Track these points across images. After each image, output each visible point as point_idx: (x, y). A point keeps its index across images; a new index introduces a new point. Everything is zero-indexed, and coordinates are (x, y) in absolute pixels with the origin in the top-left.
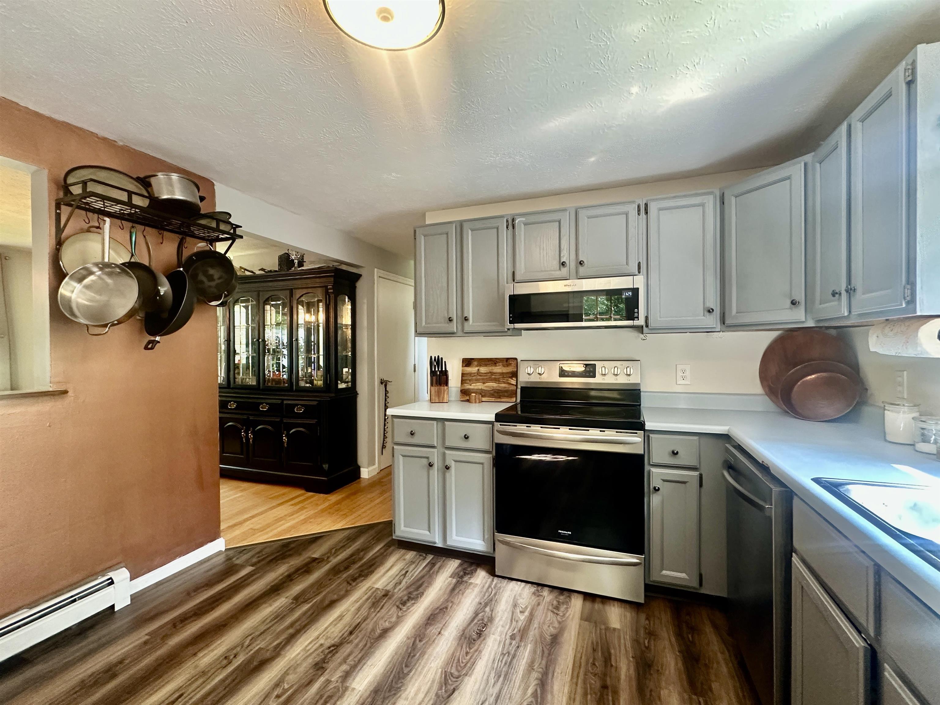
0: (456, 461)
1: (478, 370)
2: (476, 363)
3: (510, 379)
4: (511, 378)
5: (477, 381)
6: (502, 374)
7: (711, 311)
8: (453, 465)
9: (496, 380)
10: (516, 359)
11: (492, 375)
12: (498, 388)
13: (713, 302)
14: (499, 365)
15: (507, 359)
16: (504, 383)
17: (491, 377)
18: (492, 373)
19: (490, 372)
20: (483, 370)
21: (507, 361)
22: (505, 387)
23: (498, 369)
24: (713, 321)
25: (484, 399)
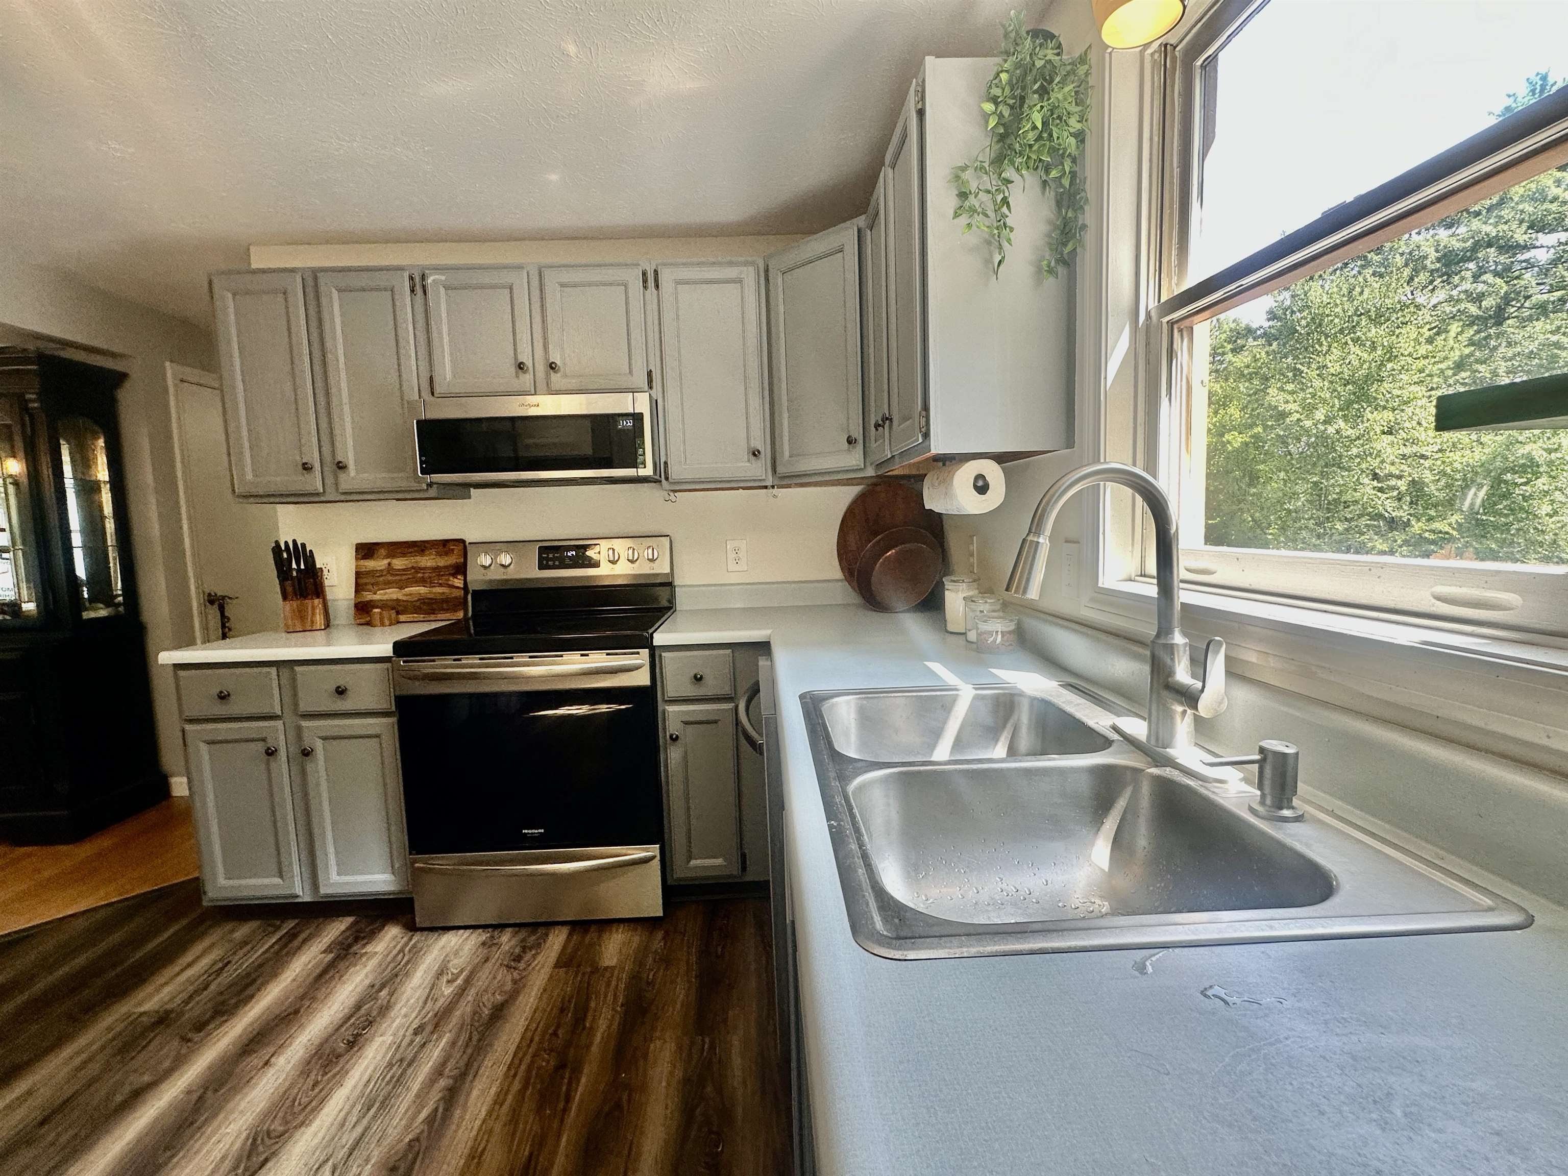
0: (324, 738)
1: (389, 564)
2: (383, 552)
3: (451, 578)
4: (454, 575)
5: (388, 584)
6: (436, 569)
7: (755, 454)
8: (319, 745)
9: (423, 582)
10: (463, 541)
11: (417, 572)
12: (430, 596)
13: (760, 441)
14: (430, 554)
15: (445, 542)
16: (441, 585)
17: (415, 576)
18: (417, 569)
19: (413, 568)
20: (399, 563)
21: (444, 546)
22: (443, 593)
23: (427, 561)
24: (759, 469)
25: (402, 618)
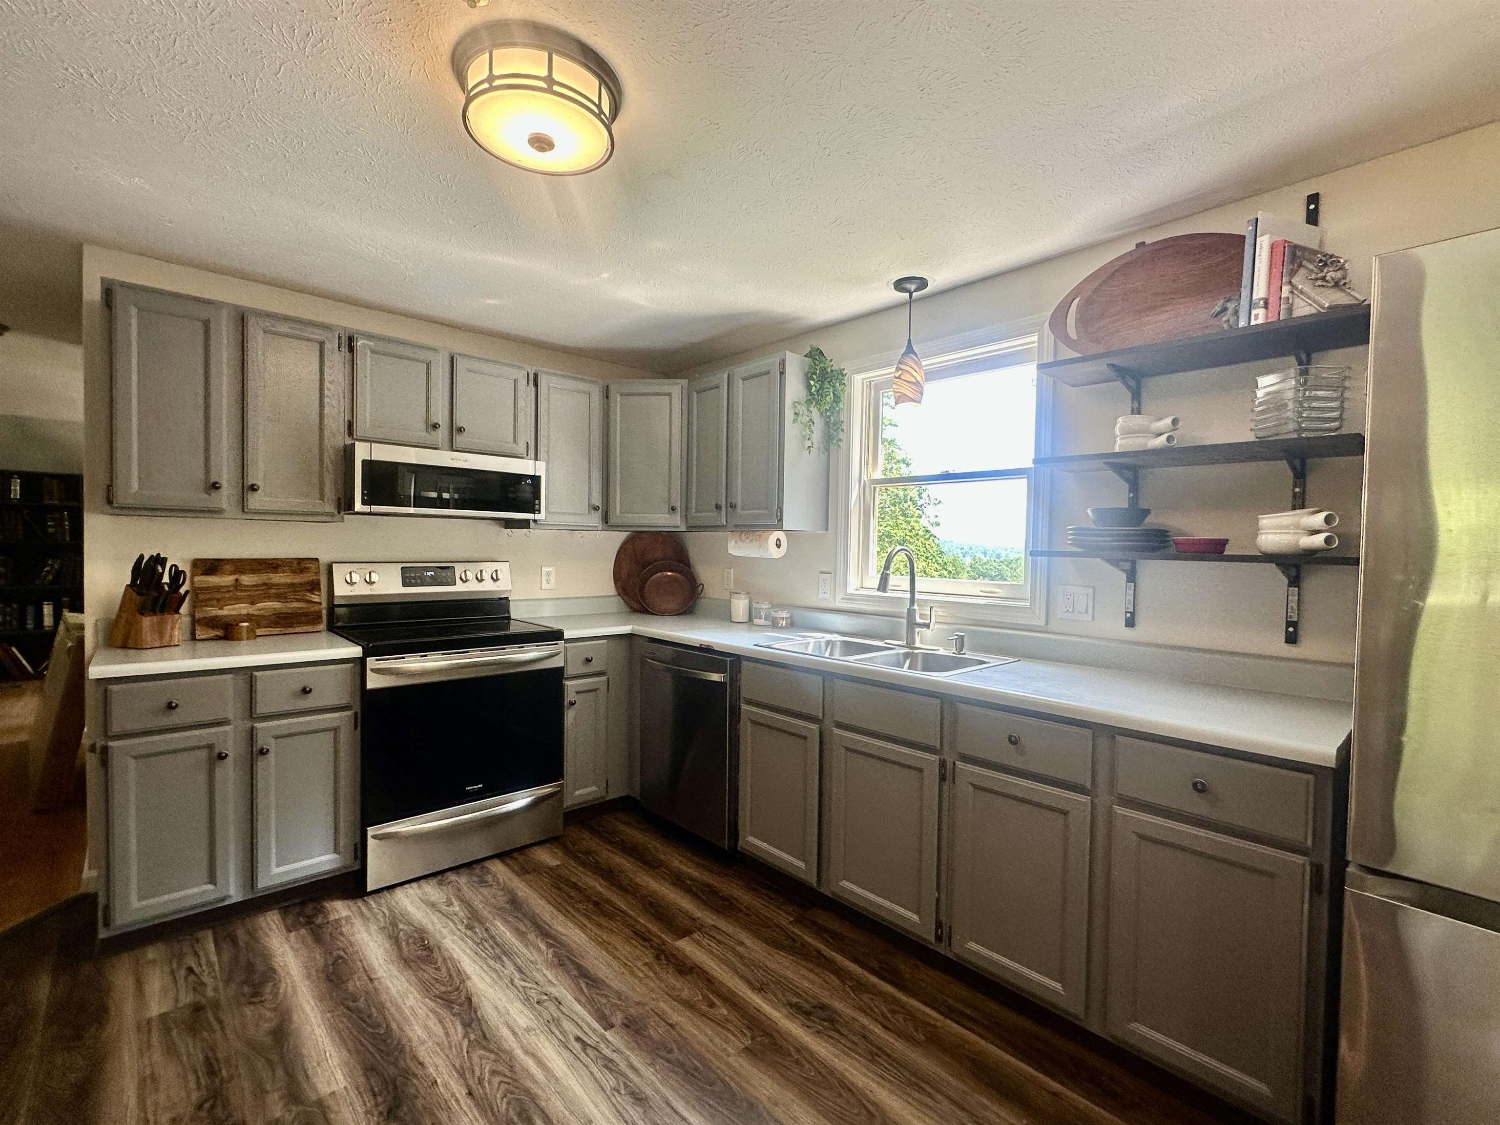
0: (277, 737)
1: (237, 580)
2: (228, 567)
3: (309, 594)
4: (311, 591)
5: (238, 600)
6: (293, 585)
7: (596, 509)
8: (272, 745)
9: (278, 597)
10: (317, 560)
11: (269, 588)
12: (284, 611)
13: (597, 501)
14: (284, 572)
15: (300, 561)
16: (298, 600)
17: (266, 591)
18: (268, 586)
19: (265, 584)
20: (247, 580)
21: (300, 565)
22: (301, 608)
23: (279, 578)
24: (595, 519)
25: (259, 632)
